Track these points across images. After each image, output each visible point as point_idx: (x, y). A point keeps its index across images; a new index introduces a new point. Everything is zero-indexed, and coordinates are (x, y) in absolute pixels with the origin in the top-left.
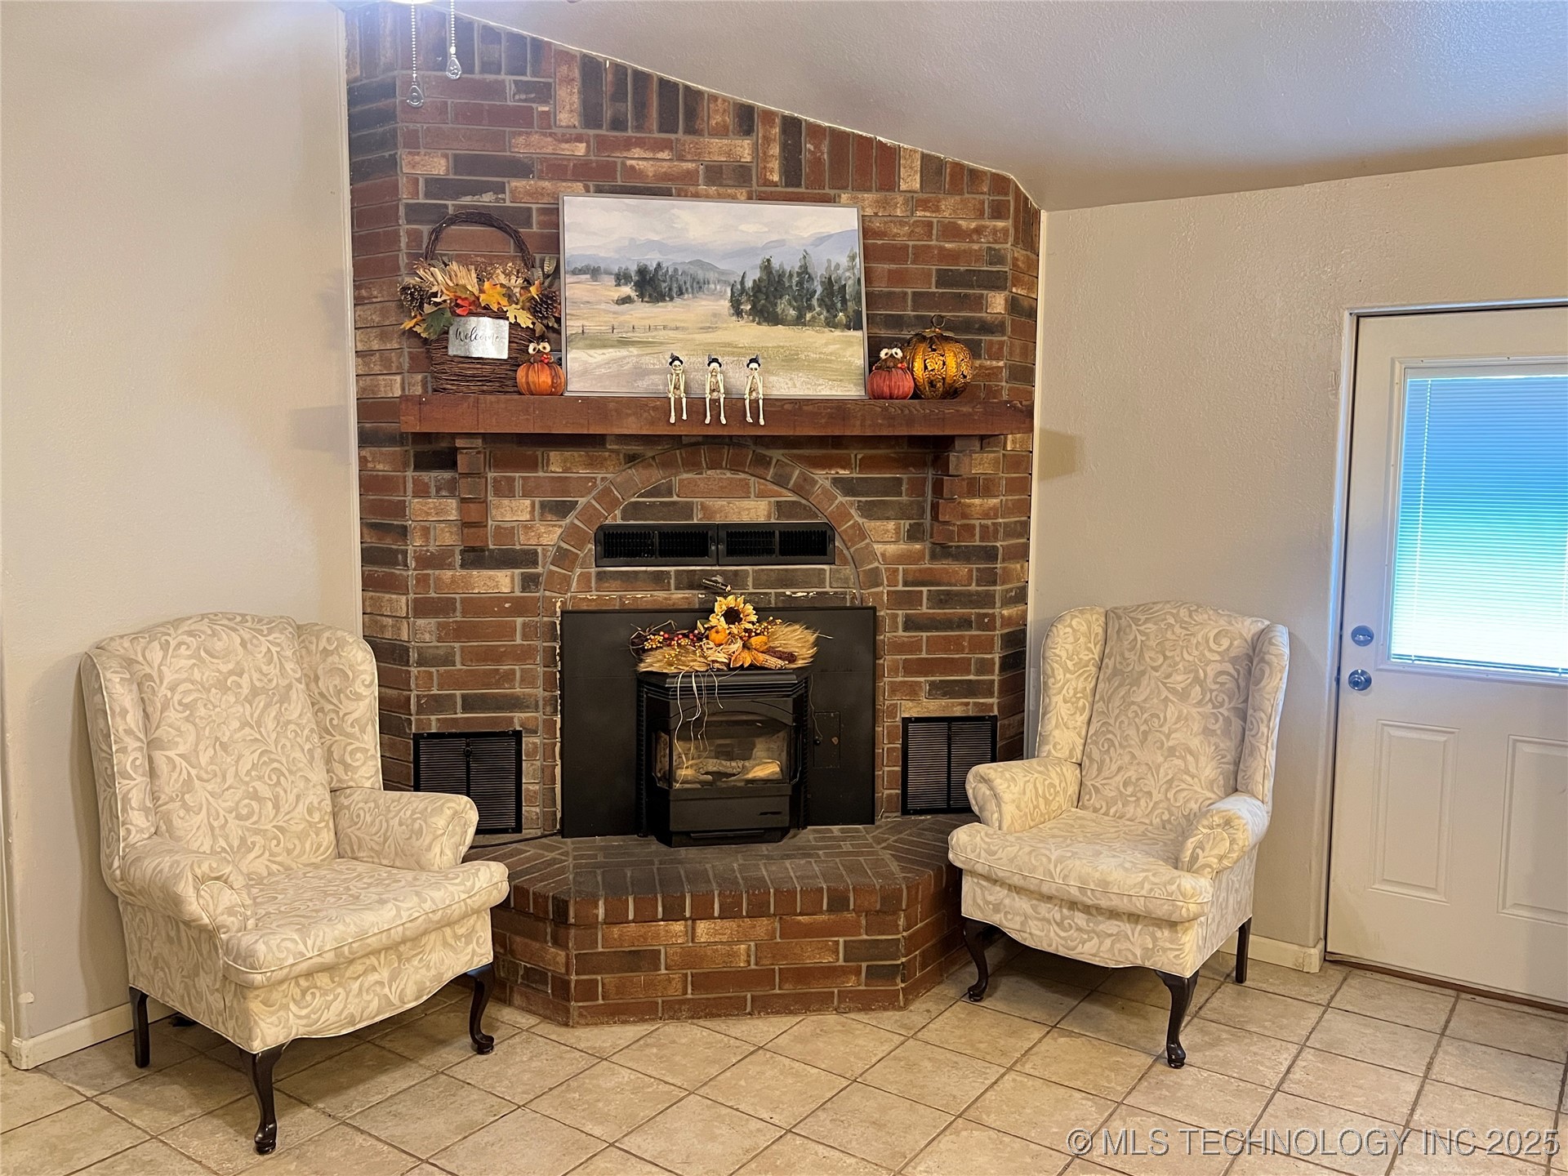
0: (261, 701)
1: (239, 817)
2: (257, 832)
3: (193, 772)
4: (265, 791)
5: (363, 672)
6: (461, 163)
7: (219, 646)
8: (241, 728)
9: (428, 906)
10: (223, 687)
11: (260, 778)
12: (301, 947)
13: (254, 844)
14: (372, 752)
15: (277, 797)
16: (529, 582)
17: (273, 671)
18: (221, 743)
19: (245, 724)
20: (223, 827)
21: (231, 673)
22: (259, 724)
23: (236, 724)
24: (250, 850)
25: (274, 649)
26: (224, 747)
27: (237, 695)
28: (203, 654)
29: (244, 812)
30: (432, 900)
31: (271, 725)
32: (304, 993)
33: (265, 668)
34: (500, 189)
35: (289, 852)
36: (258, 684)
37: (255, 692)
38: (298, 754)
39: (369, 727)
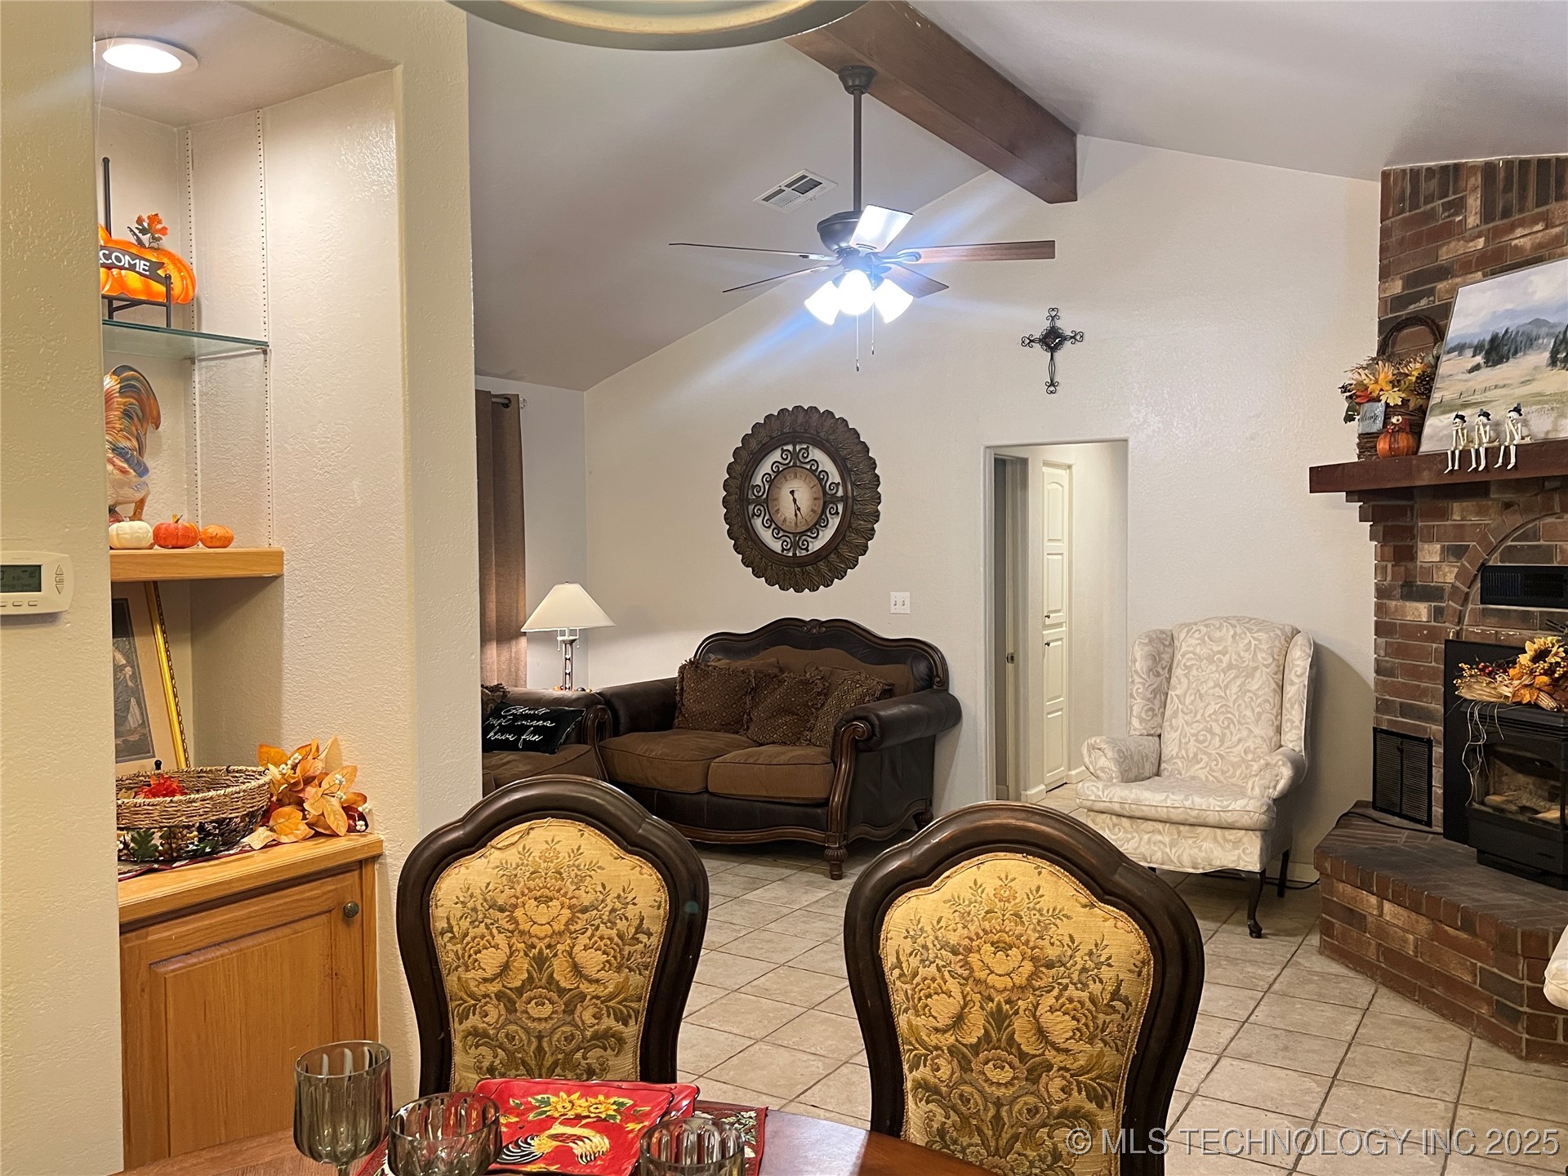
0: (1233, 673)
1: (1197, 741)
2: (1205, 753)
3: (1180, 706)
4: (1217, 729)
5: (1298, 666)
6: (1409, 282)
7: (1218, 634)
8: (1214, 687)
10: (1211, 660)
11: (1216, 721)
13: (1202, 759)
14: (1297, 723)
15: (1224, 735)
16: (1438, 613)
17: (1247, 656)
18: (1200, 694)
19: (1217, 685)
20: (1186, 743)
21: (1219, 652)
22: (1226, 686)
23: (1211, 684)
24: (1199, 763)
25: (1253, 642)
26: (1201, 696)
27: (1217, 666)
28: (1206, 638)
29: (1201, 738)
31: (1234, 689)
33: (1242, 653)
34: (1431, 292)
35: (1223, 772)
36: (1234, 662)
37: (1230, 666)
38: (1248, 713)
39: (1296, 706)
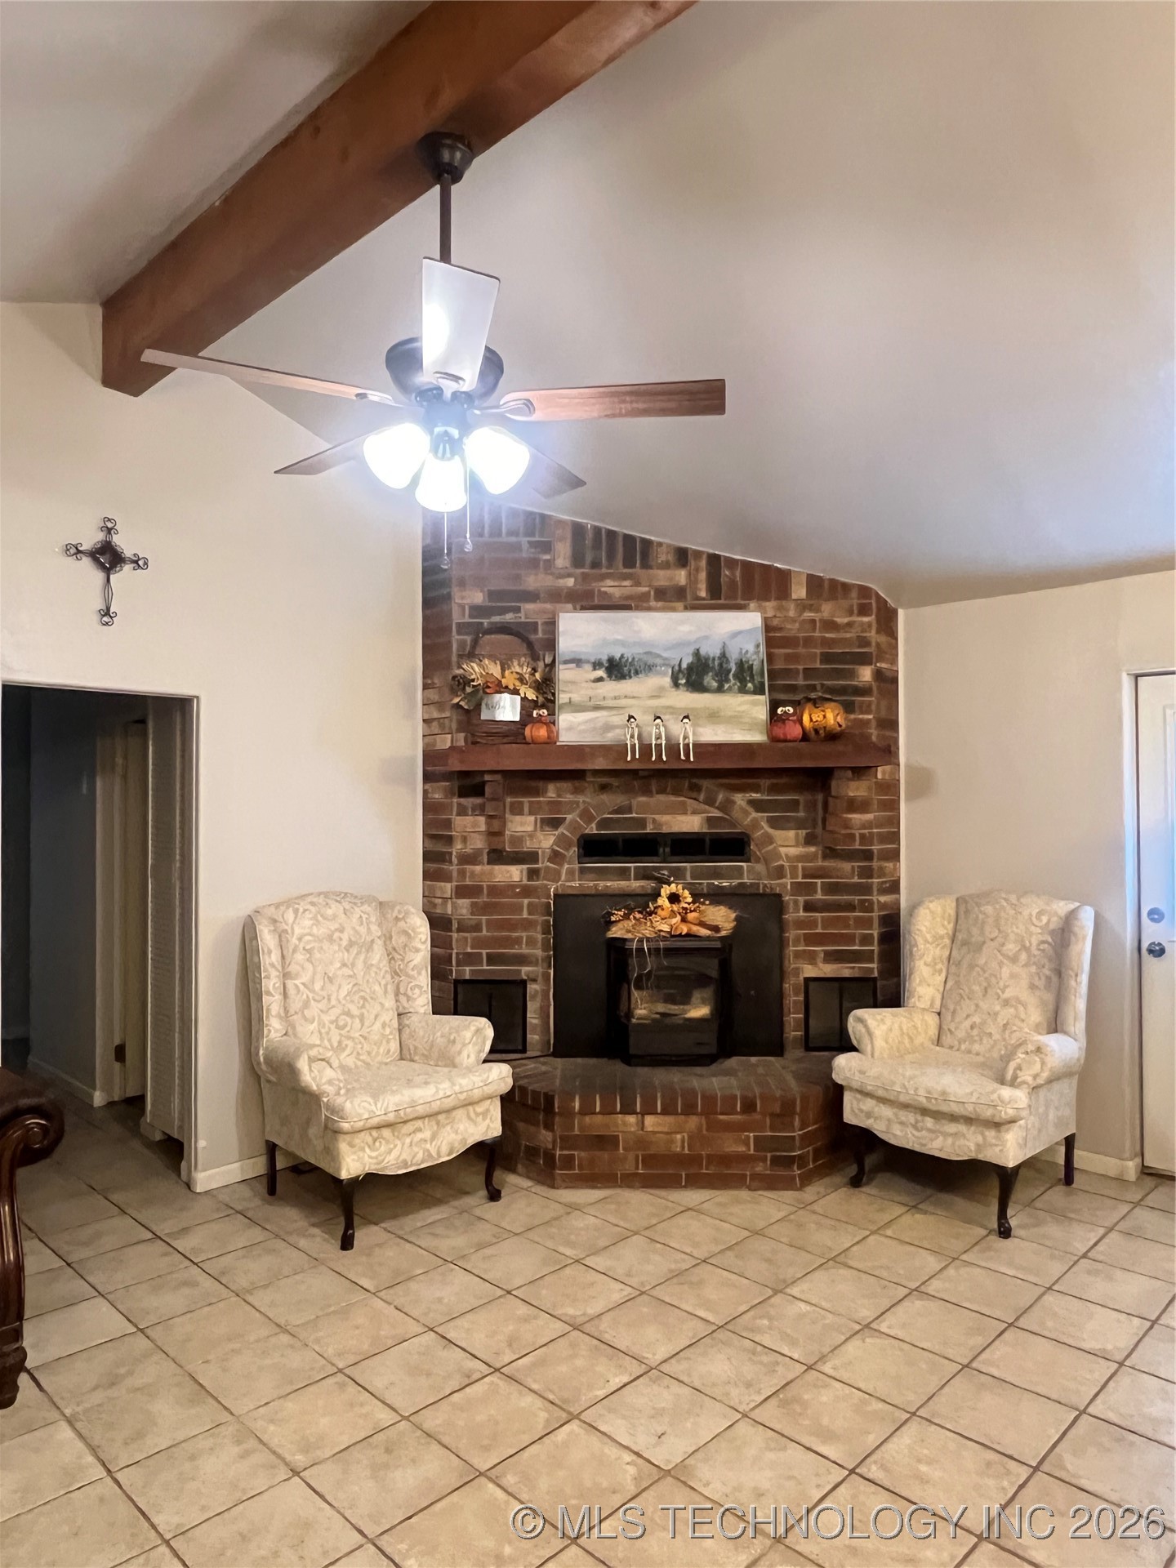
0: (354, 951)
1: (338, 1027)
2: (349, 1038)
3: (311, 995)
4: (355, 1011)
5: (420, 933)
6: (492, 595)
7: (330, 912)
8: (340, 968)
9: (457, 1088)
10: (330, 938)
11: (352, 1001)
12: (373, 1108)
13: (346, 1046)
14: (425, 988)
15: (362, 1015)
16: (533, 874)
17: (363, 930)
18: (329, 977)
19: (344, 965)
20: (328, 1033)
21: (336, 930)
22: (353, 965)
23: (339, 965)
24: (344, 1050)
25: (364, 916)
26: (331, 980)
27: (340, 945)
28: (319, 918)
29: (341, 1023)
30: (460, 1085)
31: (360, 965)
32: (375, 1141)
33: (357, 928)
34: (518, 610)
35: (369, 1053)
36: (353, 939)
37: (351, 944)
38: (377, 988)
39: (424, 972)
